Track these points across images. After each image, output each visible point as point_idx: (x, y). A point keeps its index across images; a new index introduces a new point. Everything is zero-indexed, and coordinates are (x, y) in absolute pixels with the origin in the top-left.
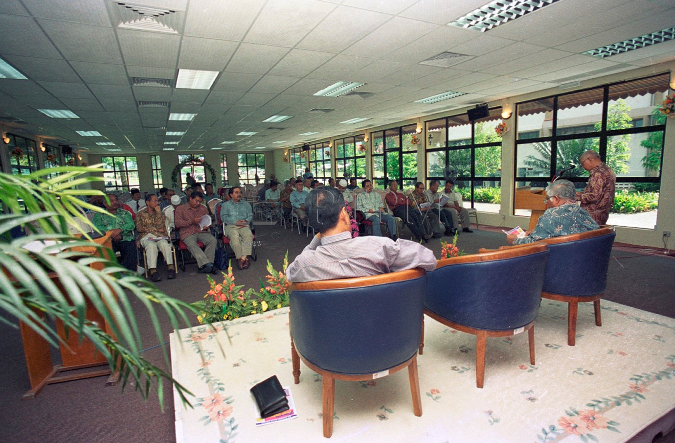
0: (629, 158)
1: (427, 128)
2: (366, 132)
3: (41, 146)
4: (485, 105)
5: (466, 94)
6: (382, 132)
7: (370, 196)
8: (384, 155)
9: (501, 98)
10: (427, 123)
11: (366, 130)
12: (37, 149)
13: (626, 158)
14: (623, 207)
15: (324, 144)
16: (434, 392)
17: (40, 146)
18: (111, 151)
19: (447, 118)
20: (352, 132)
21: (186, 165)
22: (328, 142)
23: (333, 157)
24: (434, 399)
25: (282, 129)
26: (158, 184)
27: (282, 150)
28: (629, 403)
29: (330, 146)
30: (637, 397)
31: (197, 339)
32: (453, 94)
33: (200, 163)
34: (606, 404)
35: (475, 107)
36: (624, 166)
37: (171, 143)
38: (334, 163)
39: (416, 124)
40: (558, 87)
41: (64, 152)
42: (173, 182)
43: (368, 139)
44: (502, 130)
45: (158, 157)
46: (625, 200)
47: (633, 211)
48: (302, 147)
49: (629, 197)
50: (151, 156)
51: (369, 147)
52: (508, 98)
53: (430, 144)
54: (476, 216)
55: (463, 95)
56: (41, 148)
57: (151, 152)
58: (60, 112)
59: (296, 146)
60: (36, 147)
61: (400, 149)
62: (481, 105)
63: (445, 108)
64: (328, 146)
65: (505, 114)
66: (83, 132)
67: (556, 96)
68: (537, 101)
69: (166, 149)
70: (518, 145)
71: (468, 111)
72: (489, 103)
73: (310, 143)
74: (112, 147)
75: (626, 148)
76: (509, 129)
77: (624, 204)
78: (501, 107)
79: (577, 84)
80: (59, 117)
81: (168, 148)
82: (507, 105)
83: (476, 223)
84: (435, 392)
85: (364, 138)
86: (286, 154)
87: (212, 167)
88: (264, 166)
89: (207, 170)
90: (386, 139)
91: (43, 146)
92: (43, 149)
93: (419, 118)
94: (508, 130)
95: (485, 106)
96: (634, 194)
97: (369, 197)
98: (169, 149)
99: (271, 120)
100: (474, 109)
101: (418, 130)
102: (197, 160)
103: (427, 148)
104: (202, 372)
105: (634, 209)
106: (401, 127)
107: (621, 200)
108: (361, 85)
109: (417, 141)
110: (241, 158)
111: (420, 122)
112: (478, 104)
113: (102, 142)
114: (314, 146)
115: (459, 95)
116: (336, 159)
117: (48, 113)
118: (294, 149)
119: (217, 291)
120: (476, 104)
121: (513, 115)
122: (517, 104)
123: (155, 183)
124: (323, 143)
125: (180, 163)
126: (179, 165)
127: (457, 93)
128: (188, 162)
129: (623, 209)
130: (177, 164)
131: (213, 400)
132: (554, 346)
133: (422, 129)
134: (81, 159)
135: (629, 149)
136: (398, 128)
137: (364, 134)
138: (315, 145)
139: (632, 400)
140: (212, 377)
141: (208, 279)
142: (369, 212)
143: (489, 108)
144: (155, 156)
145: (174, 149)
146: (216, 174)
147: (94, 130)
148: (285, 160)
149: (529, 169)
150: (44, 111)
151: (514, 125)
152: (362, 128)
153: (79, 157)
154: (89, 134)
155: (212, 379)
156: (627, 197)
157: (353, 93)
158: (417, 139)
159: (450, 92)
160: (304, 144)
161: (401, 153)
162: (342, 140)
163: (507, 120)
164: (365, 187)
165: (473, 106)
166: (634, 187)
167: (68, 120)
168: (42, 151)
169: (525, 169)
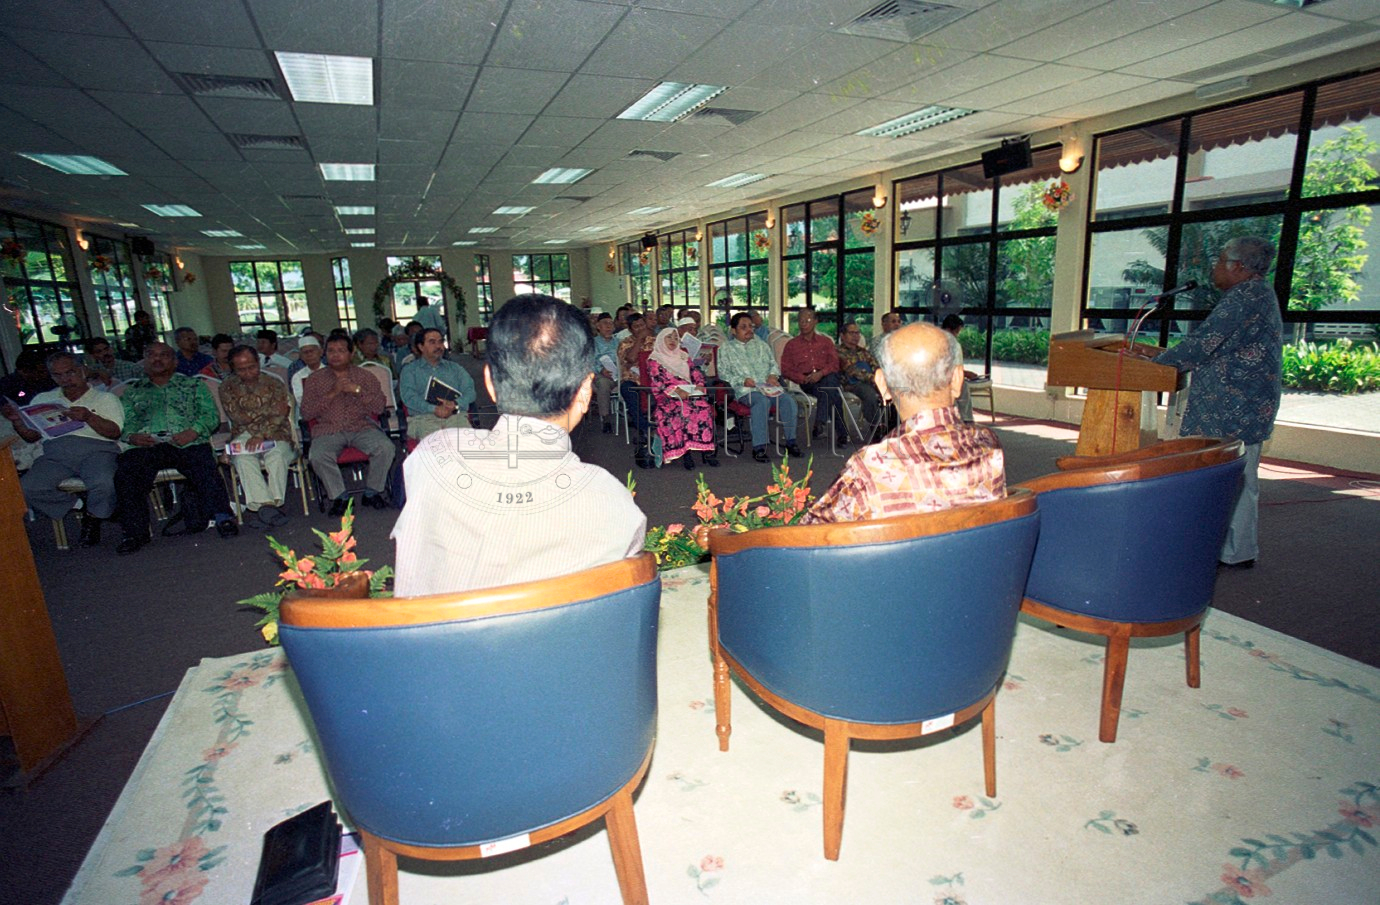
0: (1362, 265)
1: (898, 197)
2: (771, 206)
3: (79, 239)
4: (1025, 140)
5: (974, 112)
6: (803, 206)
7: (746, 349)
8: (807, 256)
9: (1060, 123)
10: (898, 185)
11: (771, 201)
12: (71, 246)
13: (1356, 266)
14: (1334, 378)
15: (687, 233)
16: (709, 866)
17: (75, 238)
18: (245, 250)
19: (940, 174)
20: (741, 205)
21: (401, 280)
22: (694, 230)
23: (705, 263)
24: (699, 888)
25: (584, 199)
26: (348, 320)
27: (604, 247)
28: (1336, 853)
29: (698, 237)
30: (1358, 838)
31: (239, 683)
32: (944, 112)
33: (431, 275)
34: (1278, 850)
35: (1000, 146)
36: (1349, 283)
37: (361, 232)
38: (705, 275)
39: (873, 188)
40: (1192, 93)
41: (137, 251)
42: (377, 314)
43: (774, 221)
44: (1058, 199)
45: (345, 263)
46: (1343, 363)
47: (1359, 387)
48: (643, 239)
49: (1354, 357)
50: (332, 260)
51: (777, 239)
52: (1075, 123)
53: (905, 233)
54: (991, 397)
55: (967, 115)
56: (79, 242)
57: (330, 251)
58: (76, 160)
59: (631, 237)
60: (68, 240)
61: (839, 244)
62: (1013, 140)
63: (930, 149)
64: (694, 239)
65: (1068, 163)
66: (155, 206)
67: (1189, 116)
68: (1142, 130)
69: (358, 245)
70: (1094, 236)
71: (984, 155)
72: (1032, 135)
73: (658, 231)
74: (238, 240)
75: (1357, 243)
76: (1073, 195)
77: (1339, 372)
78: (1059, 145)
79: (1240, 84)
80: (84, 173)
81: (360, 242)
82: (1073, 139)
83: (989, 409)
84: (714, 865)
85: (766, 219)
86: (611, 255)
87: (457, 283)
88: (568, 281)
89: (447, 290)
90: (812, 222)
91: (84, 239)
92: (85, 245)
93: (881, 173)
94: (1071, 200)
95: (1023, 143)
96: (1367, 349)
97: (744, 350)
98: (363, 245)
99: (551, 179)
100: (998, 150)
101: (878, 201)
102: (426, 269)
103: (896, 242)
104: (198, 775)
105: (1360, 383)
106: (844, 194)
107: (1333, 362)
108: (718, 92)
109: (874, 225)
110: (525, 265)
111: (881, 183)
112: (1007, 138)
113: (213, 229)
114: (666, 238)
115: (959, 117)
116: (710, 267)
117: (53, 164)
118: (628, 244)
119: (302, 572)
120: (1002, 139)
121: (1087, 163)
122: (1096, 136)
123: (342, 317)
124: (684, 231)
125: (390, 274)
126: (388, 278)
127: (951, 109)
128: (406, 272)
129: (1336, 383)
130: (384, 278)
131: (175, 857)
132: (1063, 742)
133: (886, 199)
134: (181, 265)
135: (1364, 244)
136: (836, 196)
137: (766, 211)
138: (669, 235)
139: (1344, 846)
140: (214, 789)
141: (272, 545)
142: (746, 385)
143: (1032, 147)
144: (339, 260)
145: (373, 245)
146: (467, 298)
147: (181, 203)
148: (611, 268)
149: (1138, 291)
150: (42, 159)
151: (1088, 186)
152: (756, 197)
153: (178, 262)
154: (169, 211)
155: (209, 795)
156: (1348, 356)
157: (706, 111)
158: (875, 221)
159: (934, 108)
160: (646, 234)
161: (842, 252)
162: (723, 224)
163: (1071, 176)
164: (738, 327)
165: (996, 143)
166: (1372, 333)
167: (104, 178)
168: (81, 248)
169: (1128, 290)
